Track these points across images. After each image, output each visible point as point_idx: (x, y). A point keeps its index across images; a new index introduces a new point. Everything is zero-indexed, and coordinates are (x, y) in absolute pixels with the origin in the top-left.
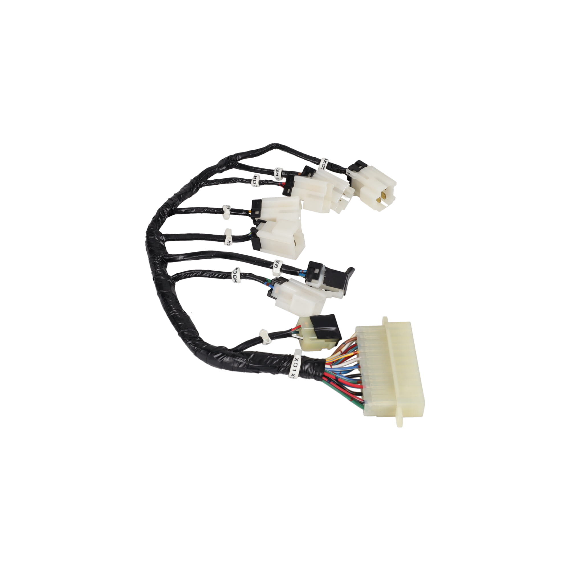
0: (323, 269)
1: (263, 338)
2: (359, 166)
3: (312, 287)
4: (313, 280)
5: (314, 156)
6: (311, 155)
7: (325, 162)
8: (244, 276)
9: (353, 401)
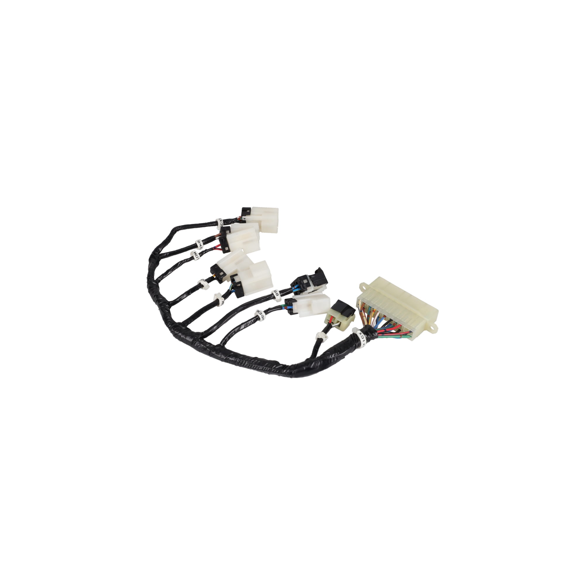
0: (309, 278)
1: (320, 337)
2: (246, 211)
3: (309, 293)
4: (308, 288)
5: (209, 221)
6: (207, 222)
7: (221, 221)
8: (267, 312)
9: (402, 337)
